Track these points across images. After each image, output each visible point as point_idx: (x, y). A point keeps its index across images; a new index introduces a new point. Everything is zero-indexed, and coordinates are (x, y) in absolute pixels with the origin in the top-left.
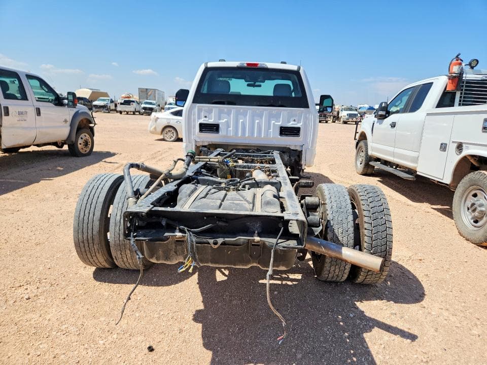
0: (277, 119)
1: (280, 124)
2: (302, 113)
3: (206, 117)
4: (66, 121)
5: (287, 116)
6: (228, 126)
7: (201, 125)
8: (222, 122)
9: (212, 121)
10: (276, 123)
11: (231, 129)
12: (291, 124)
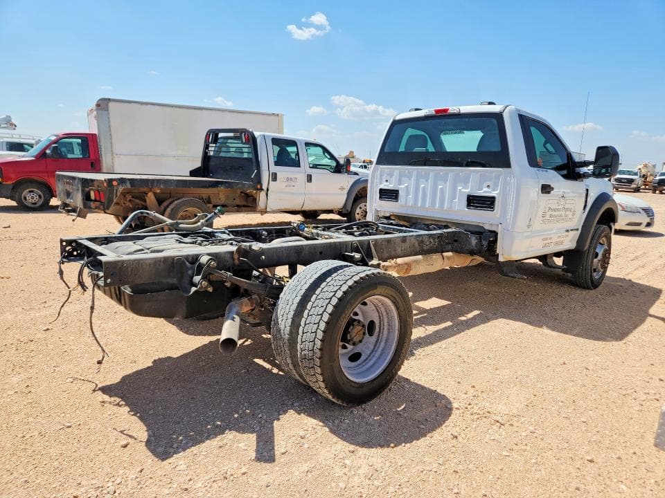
0: (465, 184)
1: (467, 191)
2: (499, 176)
3: (387, 181)
4: (342, 189)
5: (478, 180)
6: (408, 194)
7: (381, 191)
8: (402, 188)
9: (392, 186)
10: (463, 190)
11: (411, 196)
12: (484, 192)
